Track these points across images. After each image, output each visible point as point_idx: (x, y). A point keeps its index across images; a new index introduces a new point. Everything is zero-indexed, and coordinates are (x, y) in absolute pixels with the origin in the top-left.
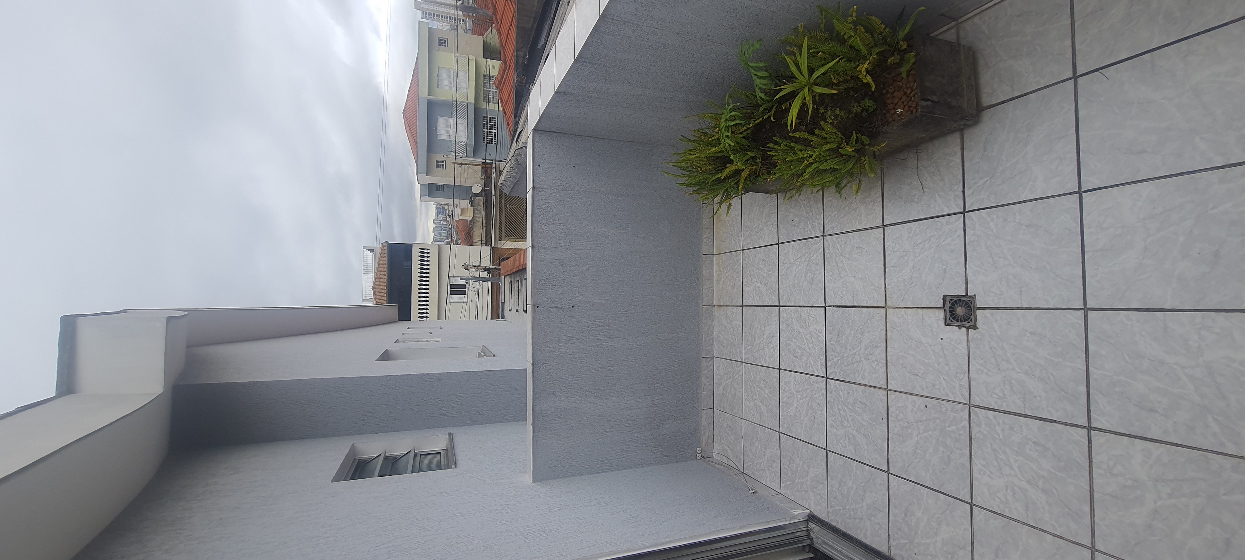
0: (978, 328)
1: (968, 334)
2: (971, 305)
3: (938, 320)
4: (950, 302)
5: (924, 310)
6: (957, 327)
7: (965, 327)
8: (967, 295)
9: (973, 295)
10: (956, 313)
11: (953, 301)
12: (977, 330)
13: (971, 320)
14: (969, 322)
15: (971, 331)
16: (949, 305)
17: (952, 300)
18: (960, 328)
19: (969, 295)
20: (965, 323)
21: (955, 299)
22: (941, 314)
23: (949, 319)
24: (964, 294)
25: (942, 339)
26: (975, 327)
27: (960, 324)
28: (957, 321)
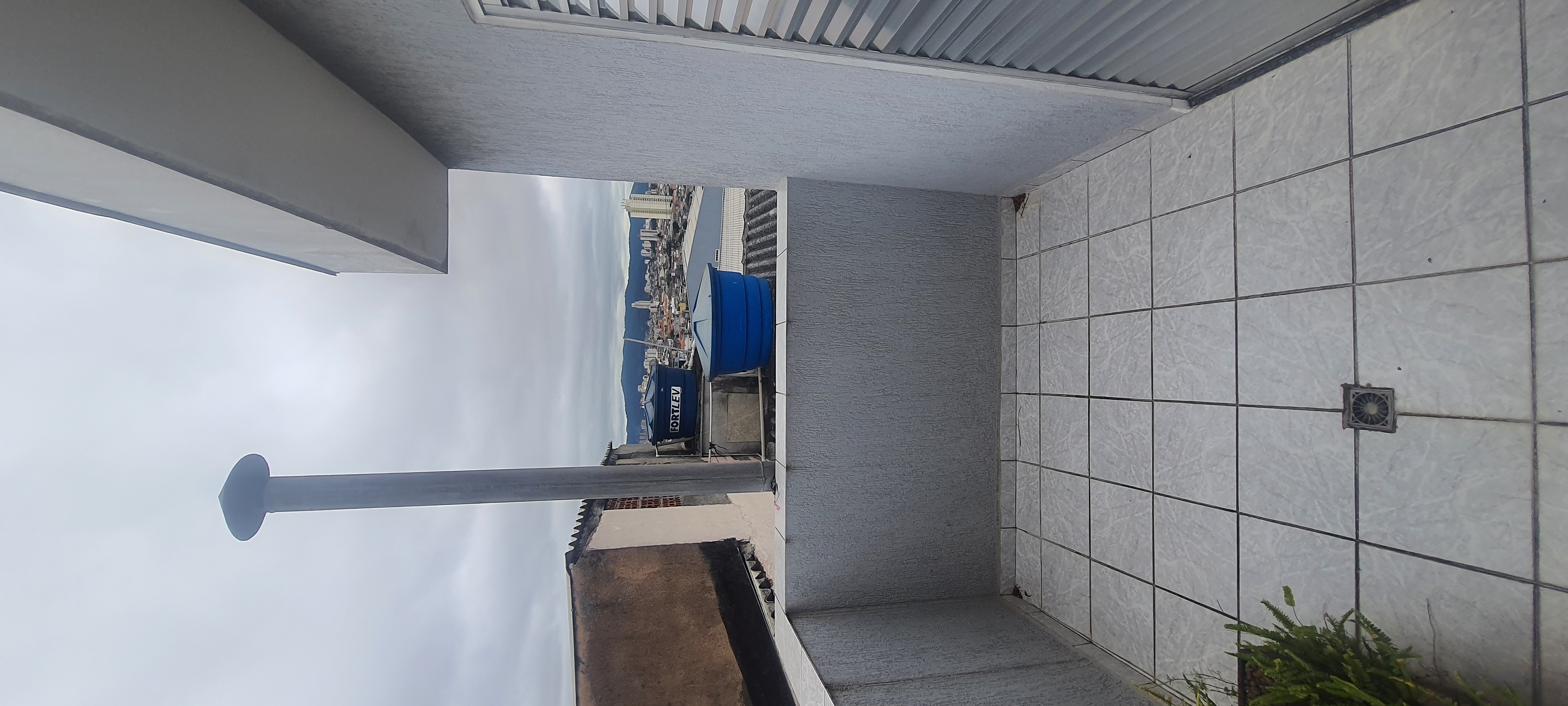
0: (1342, 385)
1: (1356, 377)
2: (1354, 415)
3: (1407, 397)
4: (1387, 422)
5: (1435, 412)
6: (1373, 387)
7: (1362, 387)
8: (1356, 430)
9: (1346, 429)
10: (1378, 406)
11: (1381, 423)
12: (1343, 383)
13: (1354, 396)
14: (1357, 393)
15: (1351, 382)
16: (1388, 418)
17: (1383, 425)
18: (1369, 385)
19: (1353, 429)
20: (1362, 392)
21: (1378, 426)
22: (1400, 405)
23: (1387, 398)
24: (1361, 431)
25: (1399, 369)
26: (1346, 388)
27: (1370, 391)
28: (1375, 395)
